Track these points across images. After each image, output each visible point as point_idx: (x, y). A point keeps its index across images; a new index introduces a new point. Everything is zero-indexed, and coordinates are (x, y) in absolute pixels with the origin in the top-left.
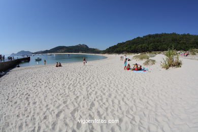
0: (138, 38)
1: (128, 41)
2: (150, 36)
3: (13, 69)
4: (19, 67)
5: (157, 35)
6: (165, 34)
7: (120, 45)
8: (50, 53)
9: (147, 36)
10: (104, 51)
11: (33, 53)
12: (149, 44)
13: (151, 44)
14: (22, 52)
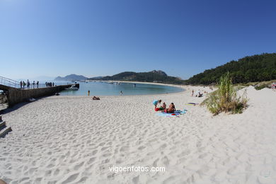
0: (232, 62)
1: (219, 67)
2: (247, 59)
3: (49, 97)
4: (58, 95)
5: (256, 57)
6: (267, 55)
7: (208, 72)
8: (112, 80)
9: (243, 59)
10: (187, 81)
11: (88, 79)
12: (245, 71)
13: (248, 72)
14: (73, 77)
